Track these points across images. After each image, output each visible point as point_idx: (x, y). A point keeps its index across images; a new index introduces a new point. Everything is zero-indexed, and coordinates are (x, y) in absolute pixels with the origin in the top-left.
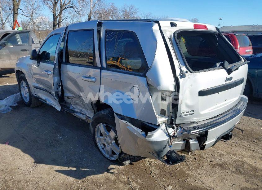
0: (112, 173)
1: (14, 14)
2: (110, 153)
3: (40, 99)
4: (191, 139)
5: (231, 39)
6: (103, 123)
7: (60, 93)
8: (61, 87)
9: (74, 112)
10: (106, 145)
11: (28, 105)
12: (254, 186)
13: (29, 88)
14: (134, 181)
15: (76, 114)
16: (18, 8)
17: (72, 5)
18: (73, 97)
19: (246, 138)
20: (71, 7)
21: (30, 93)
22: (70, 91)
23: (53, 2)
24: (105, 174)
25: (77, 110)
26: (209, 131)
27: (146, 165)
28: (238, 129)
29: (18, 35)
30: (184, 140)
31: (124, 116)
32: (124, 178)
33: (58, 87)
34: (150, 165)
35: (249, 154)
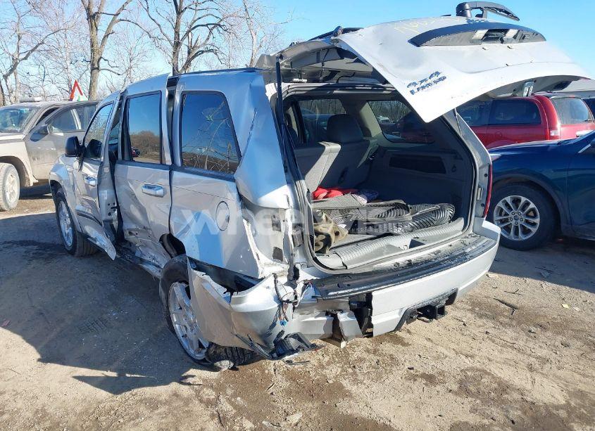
0: (189, 384)
1: (93, 69)
2: (196, 346)
3: (89, 239)
4: (342, 311)
5: (540, 107)
6: (180, 282)
7: (115, 224)
8: (116, 212)
9: (142, 261)
10: (189, 328)
11: (72, 252)
12: (486, 421)
13: (71, 217)
14: (229, 401)
15: (144, 266)
16: (101, 58)
17: (212, 48)
18: (137, 230)
19: (514, 323)
20: (210, 51)
21: (73, 225)
22: (133, 219)
23: (173, 42)
24: (174, 386)
25: (147, 258)
26: (373, 294)
27: (266, 372)
28: (506, 304)
29: (74, 110)
30: (327, 314)
31: (201, 263)
32: (209, 394)
33: (110, 210)
34: (275, 370)
35: (506, 355)
